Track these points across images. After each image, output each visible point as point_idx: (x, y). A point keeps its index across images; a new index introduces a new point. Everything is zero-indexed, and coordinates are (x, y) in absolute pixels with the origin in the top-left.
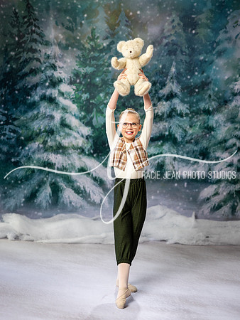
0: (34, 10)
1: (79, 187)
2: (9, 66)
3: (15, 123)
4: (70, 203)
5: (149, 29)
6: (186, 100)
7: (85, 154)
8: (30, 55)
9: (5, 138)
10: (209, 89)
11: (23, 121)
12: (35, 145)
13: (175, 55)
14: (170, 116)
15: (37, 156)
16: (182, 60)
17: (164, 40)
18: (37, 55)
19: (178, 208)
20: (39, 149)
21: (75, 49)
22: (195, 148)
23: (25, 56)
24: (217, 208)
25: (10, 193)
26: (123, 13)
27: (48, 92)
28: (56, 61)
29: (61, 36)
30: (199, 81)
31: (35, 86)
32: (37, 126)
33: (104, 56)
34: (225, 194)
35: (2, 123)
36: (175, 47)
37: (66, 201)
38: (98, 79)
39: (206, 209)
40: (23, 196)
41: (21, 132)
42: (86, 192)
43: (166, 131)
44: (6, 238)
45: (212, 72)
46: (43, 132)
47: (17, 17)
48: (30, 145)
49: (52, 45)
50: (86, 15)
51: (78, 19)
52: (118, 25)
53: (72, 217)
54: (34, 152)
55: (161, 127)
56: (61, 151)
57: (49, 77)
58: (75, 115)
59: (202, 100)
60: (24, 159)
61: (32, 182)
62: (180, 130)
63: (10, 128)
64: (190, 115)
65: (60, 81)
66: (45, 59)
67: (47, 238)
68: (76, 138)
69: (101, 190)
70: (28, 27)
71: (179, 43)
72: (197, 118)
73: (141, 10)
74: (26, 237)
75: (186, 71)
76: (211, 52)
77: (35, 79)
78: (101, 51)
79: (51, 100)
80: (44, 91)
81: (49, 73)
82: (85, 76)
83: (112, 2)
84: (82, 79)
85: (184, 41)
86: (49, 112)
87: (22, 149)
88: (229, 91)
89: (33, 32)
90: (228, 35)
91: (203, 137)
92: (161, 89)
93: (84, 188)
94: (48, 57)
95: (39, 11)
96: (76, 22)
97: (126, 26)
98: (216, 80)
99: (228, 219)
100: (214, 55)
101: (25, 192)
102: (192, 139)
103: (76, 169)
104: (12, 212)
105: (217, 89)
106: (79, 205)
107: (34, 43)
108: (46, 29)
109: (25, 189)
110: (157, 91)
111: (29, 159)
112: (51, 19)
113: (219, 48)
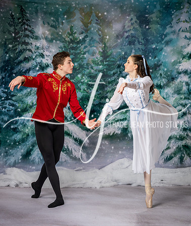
0: (26, 13)
2: (8, 55)
3: (14, 98)
5: (114, 26)
7: (68, 121)
8: (24, 47)
9: (6, 110)
10: (160, 69)
11: (19, 96)
12: (29, 115)
13: (133, 44)
15: (31, 123)
16: (139, 49)
17: (125, 33)
18: (29, 47)
21: (58, 42)
23: (20, 47)
24: (170, 158)
25: (10, 152)
26: (94, 14)
28: (44, 51)
29: (47, 32)
30: (152, 64)
31: (28, 70)
32: (30, 100)
33: (80, 47)
34: (174, 148)
35: (3, 99)
36: (134, 38)
38: (76, 64)
39: (161, 160)
40: (20, 154)
41: (18, 105)
42: (69, 149)
44: (9, 186)
45: (162, 57)
46: (35, 105)
47: (14, 19)
48: (25, 115)
49: (40, 39)
50: (66, 16)
51: (60, 19)
52: (90, 23)
54: (28, 121)
57: (39, 63)
59: (156, 77)
60: (21, 126)
61: (27, 144)
63: (9, 103)
65: (48, 66)
66: (36, 49)
70: (22, 25)
71: (137, 36)
73: (107, 12)
74: (24, 185)
76: (161, 42)
77: (28, 65)
78: (78, 43)
80: (35, 74)
81: (39, 60)
83: (86, 6)
85: (140, 34)
88: (175, 71)
89: (26, 29)
90: (173, 29)
93: (67, 146)
94: (38, 48)
95: (30, 14)
96: (58, 22)
97: (97, 23)
98: (165, 62)
99: (177, 167)
100: (163, 44)
101: (22, 151)
104: (13, 167)
105: (166, 69)
106: (64, 160)
107: (27, 38)
108: (36, 27)
109: (22, 149)
110: (121, 72)
111: (25, 126)
112: (40, 19)
113: (167, 39)
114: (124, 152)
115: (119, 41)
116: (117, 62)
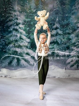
1: (26, 59)
2: (2, 19)
3: (5, 38)
4: (23, 65)
5: (49, 6)
6: (62, 29)
7: (28, 48)
8: (9, 15)
9: (1, 43)
10: (69, 26)
11: (7, 37)
12: (11, 45)
13: (58, 14)
14: (56, 35)
15: (12, 49)
16: (60, 16)
17: (54, 9)
18: (11, 15)
19: (59, 66)
20: (12, 47)
21: (24, 13)
22: (65, 46)
23: (7, 15)
24: (73, 66)
25: (3, 62)
26: (40, 0)
27: (15, 27)
28: (18, 17)
29: (19, 8)
30: (66, 23)
31: (11, 25)
32: (12, 39)
33: (34, 15)
34: (75, 61)
36: (58, 12)
37: (22, 64)
38: (32, 23)
39: (69, 66)
41: (6, 41)
42: (28, 61)
43: (55, 40)
44: (2, 76)
45: (70, 20)
46: (14, 41)
47: (5, 2)
48: (9, 45)
49: (16, 11)
50: (28, 1)
51: (25, 3)
52: (39, 4)
53: (24, 69)
54: (11, 48)
55: (53, 39)
56: (20, 47)
57: (16, 22)
58: (24, 35)
59: (67, 29)
60: (8, 50)
61: (10, 58)
62: (60, 40)
63: (3, 40)
64: (63, 35)
65: (19, 24)
66: (14, 16)
67: (16, 76)
68: (25, 43)
69: (34, 60)
70: (8, 5)
71: (59, 10)
72: (65, 35)
74: (8, 76)
75: (61, 20)
76: (70, 13)
77: (11, 23)
78: (33, 13)
79: (16, 30)
80: (14, 27)
81: (16, 21)
82: (28, 22)
84: (27, 23)
85: (61, 10)
86: (16, 34)
87: (7, 47)
88: (76, 27)
89: (10, 7)
90: (76, 7)
91: (67, 42)
92: (53, 26)
93: (28, 59)
94: (15, 15)
97: (41, 4)
98: (72, 23)
99: (76, 70)
100: (71, 14)
101: (8, 61)
102: (64, 43)
103: (25, 53)
104: (4, 68)
105: (72, 26)
106: (26, 65)
107: (10, 11)
108: (14, 6)
109: (8, 60)
110: (52, 27)
111: (9, 50)
112: (16, 2)
113: (73, 12)
114: (53, 63)
115: (51, 13)
116: (50, 22)
